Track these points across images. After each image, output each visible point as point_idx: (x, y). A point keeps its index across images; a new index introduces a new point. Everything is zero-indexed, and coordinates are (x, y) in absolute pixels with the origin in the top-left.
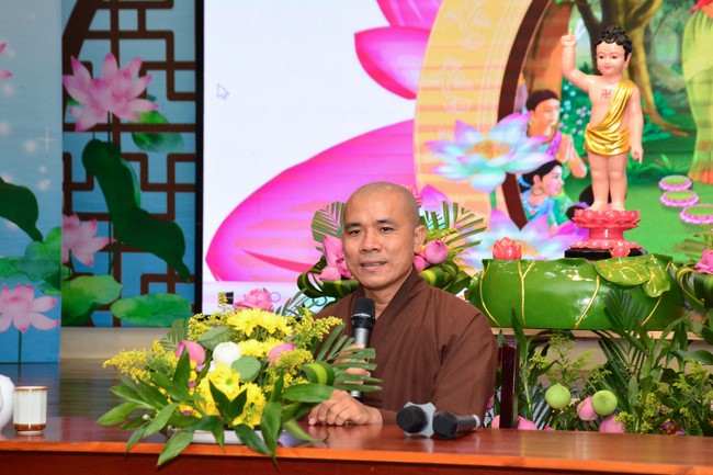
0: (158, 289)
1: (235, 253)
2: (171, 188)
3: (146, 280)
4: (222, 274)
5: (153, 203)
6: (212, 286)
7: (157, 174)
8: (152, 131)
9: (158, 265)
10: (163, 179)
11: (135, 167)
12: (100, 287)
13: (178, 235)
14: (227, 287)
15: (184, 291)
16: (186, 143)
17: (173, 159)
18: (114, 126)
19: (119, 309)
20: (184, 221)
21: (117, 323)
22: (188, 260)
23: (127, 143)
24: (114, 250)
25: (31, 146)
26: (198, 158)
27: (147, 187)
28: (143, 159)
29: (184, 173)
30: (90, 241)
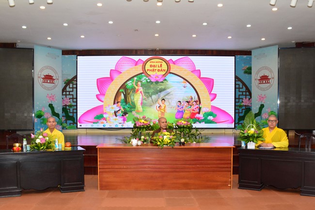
0: (72, 125)
1: (82, 120)
2: (73, 113)
3: (70, 124)
4: (80, 123)
5: (71, 115)
6: (79, 124)
7: (71, 111)
8: (71, 106)
9: (72, 122)
11: (69, 110)
12: (65, 125)
13: (74, 118)
14: (81, 124)
15: (75, 125)
16: (75, 107)
17: (73, 109)
18: (66, 105)
19: (67, 127)
20: (75, 117)
21: (66, 129)
22: (76, 121)
23: (68, 108)
24: (66, 120)
25: (59, 108)
26: (77, 109)
27: (70, 113)
28: (70, 109)
29: (75, 111)
30: (63, 119)
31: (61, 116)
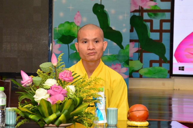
0: (156, 65)
1: (185, 53)
2: (161, 31)
3: (152, 62)
4: (180, 60)
5: (154, 36)
7: (156, 26)
8: (155, 12)
9: (156, 57)
10: (158, 28)
11: (148, 24)
12: (136, 64)
13: (163, 47)
14: (181, 65)
15: (165, 67)
16: (167, 16)
17: (162, 21)
18: (141, 10)
19: (142, 72)
20: (166, 42)
21: (141, 76)
22: (167, 56)
23: (146, 16)
24: (140, 52)
25: (121, 17)
26: (172, 21)
27: (152, 31)
28: (151, 22)
29: (166, 26)
30: (133, 49)
31: (125, 41)
